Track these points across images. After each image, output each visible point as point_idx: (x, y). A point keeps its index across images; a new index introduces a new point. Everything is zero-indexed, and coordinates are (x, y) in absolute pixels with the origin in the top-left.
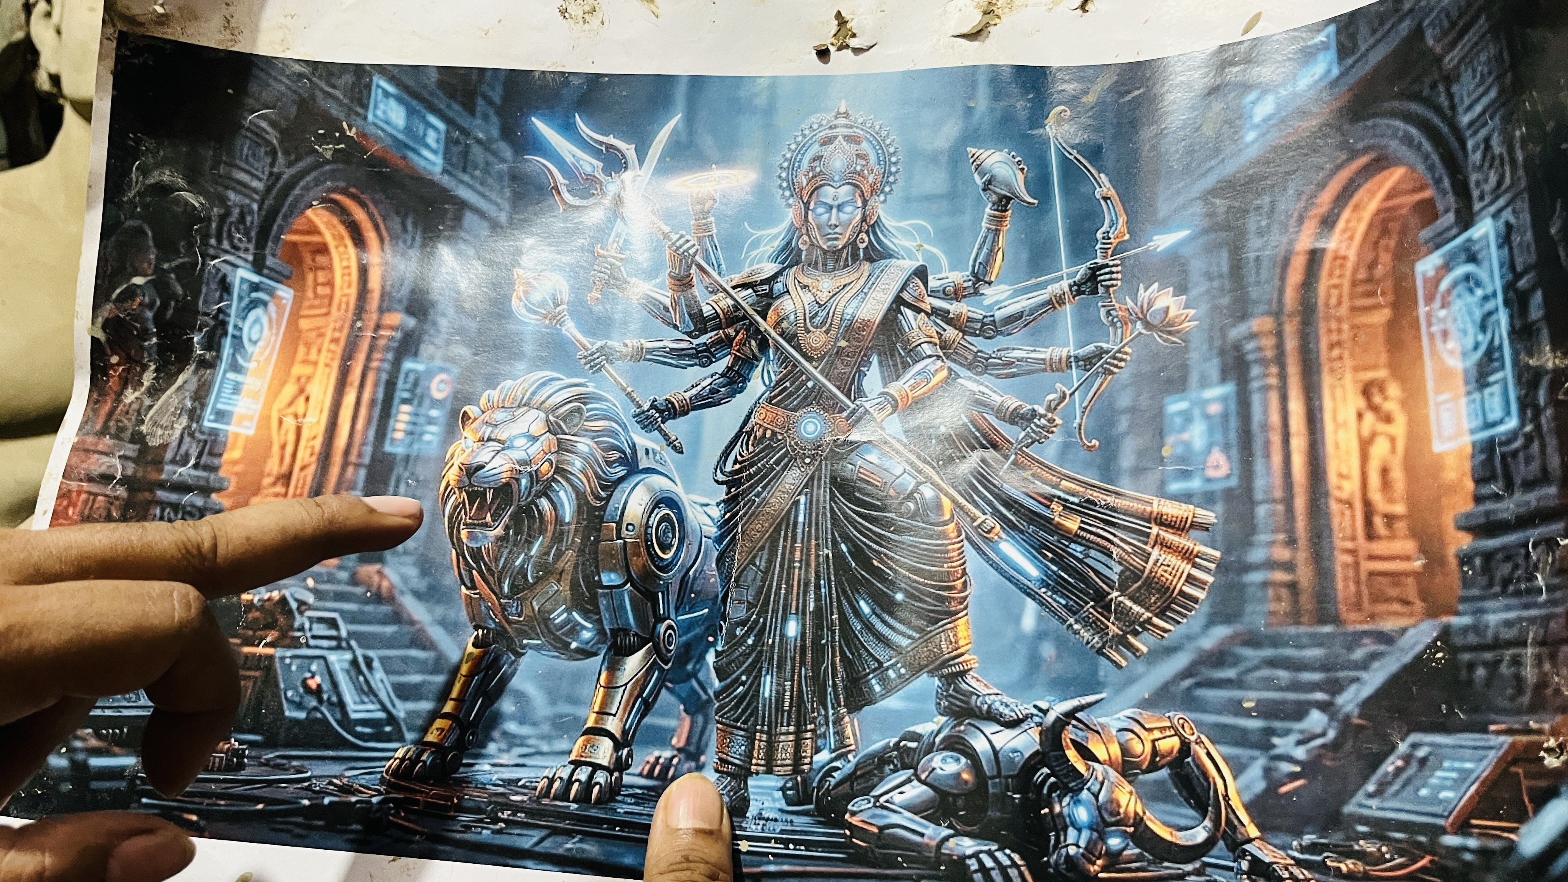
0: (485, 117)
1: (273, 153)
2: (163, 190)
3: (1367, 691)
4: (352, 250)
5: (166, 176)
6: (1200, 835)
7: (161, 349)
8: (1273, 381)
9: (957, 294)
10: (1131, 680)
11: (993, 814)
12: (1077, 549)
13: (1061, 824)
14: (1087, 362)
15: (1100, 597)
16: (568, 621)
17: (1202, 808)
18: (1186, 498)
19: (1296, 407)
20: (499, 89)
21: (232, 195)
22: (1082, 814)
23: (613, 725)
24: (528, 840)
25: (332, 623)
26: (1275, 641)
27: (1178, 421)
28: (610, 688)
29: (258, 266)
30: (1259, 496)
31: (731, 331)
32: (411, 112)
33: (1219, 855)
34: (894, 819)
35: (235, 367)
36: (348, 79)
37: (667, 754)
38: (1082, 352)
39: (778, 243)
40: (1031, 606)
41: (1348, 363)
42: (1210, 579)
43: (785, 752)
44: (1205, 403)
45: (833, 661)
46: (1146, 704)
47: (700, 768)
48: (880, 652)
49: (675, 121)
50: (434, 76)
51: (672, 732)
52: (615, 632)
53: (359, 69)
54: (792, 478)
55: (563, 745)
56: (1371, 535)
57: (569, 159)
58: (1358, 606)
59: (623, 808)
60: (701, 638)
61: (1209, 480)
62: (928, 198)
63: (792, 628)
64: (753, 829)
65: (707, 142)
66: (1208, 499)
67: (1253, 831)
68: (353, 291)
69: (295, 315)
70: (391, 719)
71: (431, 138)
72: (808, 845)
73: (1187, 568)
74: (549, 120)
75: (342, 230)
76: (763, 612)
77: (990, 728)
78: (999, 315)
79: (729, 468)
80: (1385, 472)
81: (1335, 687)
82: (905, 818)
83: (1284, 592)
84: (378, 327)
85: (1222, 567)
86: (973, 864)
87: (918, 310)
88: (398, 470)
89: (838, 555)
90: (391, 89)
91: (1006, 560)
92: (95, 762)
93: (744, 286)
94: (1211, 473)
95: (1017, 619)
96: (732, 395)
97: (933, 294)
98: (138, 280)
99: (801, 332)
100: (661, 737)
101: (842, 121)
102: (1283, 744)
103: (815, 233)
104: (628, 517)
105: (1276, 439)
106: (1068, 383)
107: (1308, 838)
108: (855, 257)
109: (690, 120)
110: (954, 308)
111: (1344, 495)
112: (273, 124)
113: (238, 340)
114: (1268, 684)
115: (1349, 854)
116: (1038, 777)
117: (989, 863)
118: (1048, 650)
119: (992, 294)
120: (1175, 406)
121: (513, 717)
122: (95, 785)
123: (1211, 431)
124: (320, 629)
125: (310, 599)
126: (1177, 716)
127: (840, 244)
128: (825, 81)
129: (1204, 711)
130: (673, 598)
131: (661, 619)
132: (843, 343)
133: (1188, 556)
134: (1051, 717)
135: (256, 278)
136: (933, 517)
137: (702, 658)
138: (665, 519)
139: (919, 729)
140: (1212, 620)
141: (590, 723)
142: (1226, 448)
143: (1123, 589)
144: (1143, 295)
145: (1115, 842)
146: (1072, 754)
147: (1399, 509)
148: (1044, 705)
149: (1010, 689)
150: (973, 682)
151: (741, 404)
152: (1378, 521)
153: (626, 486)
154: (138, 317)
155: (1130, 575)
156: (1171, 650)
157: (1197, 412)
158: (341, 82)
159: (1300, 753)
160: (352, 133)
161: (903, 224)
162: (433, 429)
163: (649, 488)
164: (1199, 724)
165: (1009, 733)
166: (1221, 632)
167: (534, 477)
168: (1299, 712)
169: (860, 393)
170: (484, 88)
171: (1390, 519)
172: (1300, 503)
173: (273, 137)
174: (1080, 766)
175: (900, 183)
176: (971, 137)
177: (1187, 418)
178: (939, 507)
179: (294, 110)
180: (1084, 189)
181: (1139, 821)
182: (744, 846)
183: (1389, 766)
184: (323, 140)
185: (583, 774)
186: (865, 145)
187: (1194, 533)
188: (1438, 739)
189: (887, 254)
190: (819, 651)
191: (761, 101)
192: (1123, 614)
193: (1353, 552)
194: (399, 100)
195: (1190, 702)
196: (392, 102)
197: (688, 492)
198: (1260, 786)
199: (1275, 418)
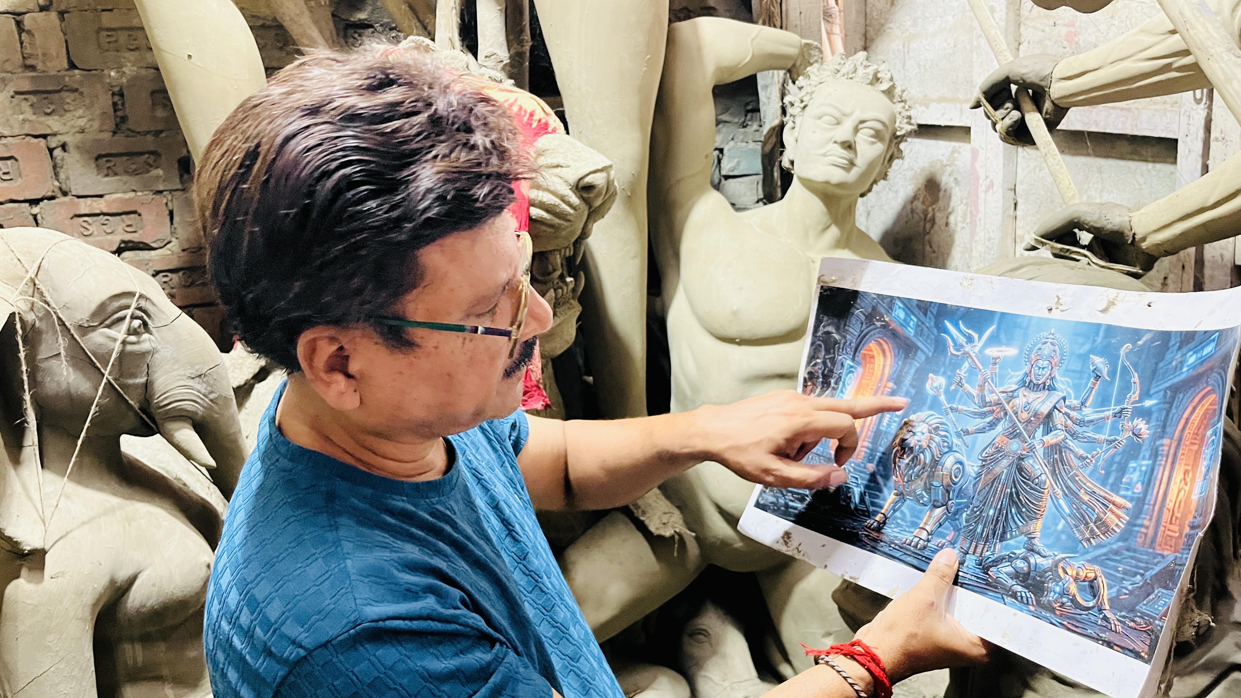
0: (930, 318)
1: (862, 323)
2: (828, 333)
3: (1154, 573)
4: (882, 359)
5: (830, 329)
6: (1091, 604)
7: (823, 383)
8: (1163, 463)
9: (1074, 409)
10: (1087, 552)
11: (1030, 581)
12: (1084, 507)
13: (1050, 590)
14: (1110, 442)
15: (1087, 524)
16: (921, 494)
17: (1095, 596)
18: (1125, 497)
19: (1166, 473)
20: (936, 309)
21: (848, 336)
22: (1058, 589)
23: (928, 528)
24: (898, 554)
25: (857, 479)
26: (1135, 551)
27: (1131, 470)
28: (930, 517)
29: (853, 359)
30: (1147, 502)
31: (995, 408)
32: (907, 314)
33: (1094, 612)
34: (1001, 576)
35: (842, 392)
36: (889, 299)
37: (944, 541)
38: (1110, 438)
39: (1019, 378)
40: (1063, 521)
41: (1184, 462)
42: (1123, 526)
43: (979, 550)
44: (1142, 466)
45: (1000, 525)
46: (1089, 561)
47: (954, 548)
48: (1013, 526)
49: (993, 328)
50: (916, 302)
51: (947, 535)
52: (935, 501)
53: (892, 298)
54: (1005, 462)
55: (912, 530)
56: (1171, 523)
57: (955, 337)
58: (1160, 545)
59: (927, 553)
60: (962, 509)
61: (1134, 493)
62: (1074, 371)
63: (991, 512)
64: (965, 570)
65: (1003, 337)
66: (1131, 500)
67: (1107, 607)
68: (880, 373)
69: (862, 378)
70: (868, 511)
71: (911, 324)
72: (978, 578)
73: (1117, 521)
74: (951, 322)
75: (880, 351)
76: (984, 505)
77: (1037, 556)
78: (1086, 419)
79: (984, 455)
80: (1180, 502)
81: (1147, 569)
82: (1004, 576)
83: (1143, 536)
84: (885, 387)
85: (1129, 524)
86: (1019, 594)
87: (1060, 412)
88: (883, 435)
89: (1011, 493)
90: (901, 306)
91: (1060, 505)
92: (791, 504)
93: (1003, 392)
94: (1135, 491)
95: (1057, 525)
96: (989, 430)
97: (1067, 407)
98: (818, 361)
99: (1019, 412)
100: (943, 536)
101: (1051, 336)
102: (1126, 583)
103: (1033, 377)
104: (946, 465)
105: (1158, 483)
106: (1101, 448)
107: (1123, 613)
108: (1044, 388)
109: (998, 328)
110: (1073, 414)
111: (1169, 507)
112: (864, 314)
113: (844, 382)
114: (1128, 564)
115: (1133, 621)
116: (1047, 575)
117: (1024, 595)
118: (1063, 537)
119: (1086, 411)
120: (1132, 464)
121: (900, 518)
122: (790, 510)
123: (1140, 476)
124: (854, 480)
125: (852, 470)
126: (1097, 567)
127: (1040, 382)
128: (1049, 320)
129: (1106, 568)
130: (956, 494)
131: (949, 500)
132: (1032, 419)
133: (1118, 517)
134: (1057, 558)
135: (852, 364)
136: (1042, 487)
137: (961, 514)
138: (958, 468)
139: (1015, 551)
140: (1119, 540)
141: (921, 526)
142: (1143, 484)
143: (1095, 523)
144: (1135, 422)
145: (1065, 600)
146: (1060, 571)
147: (1179, 515)
148: (1056, 553)
149: (1046, 546)
150: (1036, 541)
151: (993, 433)
152: (1174, 518)
153: (947, 455)
154: (817, 372)
155: (1099, 519)
156: (1103, 546)
157: (1138, 468)
158: (885, 301)
159: (1130, 587)
160: (887, 319)
161: (1063, 379)
162: (895, 424)
163: (955, 457)
164: (1103, 572)
165: (1042, 559)
166: (1120, 544)
167: (920, 447)
168: (1135, 574)
169: (1034, 438)
170: (931, 308)
171: (1177, 518)
172: (1157, 508)
173: (863, 318)
174: (1062, 575)
175: (1066, 362)
176: (1092, 351)
177: (1135, 469)
178: (1045, 482)
179: (870, 310)
180: (1128, 378)
181: (1074, 596)
182: (961, 574)
183: (1151, 597)
184: (878, 320)
185: (916, 540)
186: (1057, 347)
187: (1124, 510)
188: (1164, 591)
189: (1054, 389)
190: (997, 521)
191: (1025, 325)
192: (1092, 531)
193: (1165, 527)
194: (903, 309)
195: (1102, 564)
196: (901, 310)
197: (968, 460)
198: (1114, 595)
199: (1159, 476)
